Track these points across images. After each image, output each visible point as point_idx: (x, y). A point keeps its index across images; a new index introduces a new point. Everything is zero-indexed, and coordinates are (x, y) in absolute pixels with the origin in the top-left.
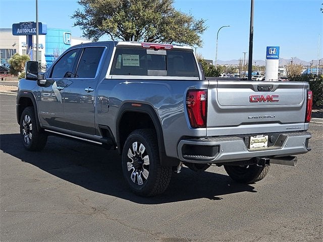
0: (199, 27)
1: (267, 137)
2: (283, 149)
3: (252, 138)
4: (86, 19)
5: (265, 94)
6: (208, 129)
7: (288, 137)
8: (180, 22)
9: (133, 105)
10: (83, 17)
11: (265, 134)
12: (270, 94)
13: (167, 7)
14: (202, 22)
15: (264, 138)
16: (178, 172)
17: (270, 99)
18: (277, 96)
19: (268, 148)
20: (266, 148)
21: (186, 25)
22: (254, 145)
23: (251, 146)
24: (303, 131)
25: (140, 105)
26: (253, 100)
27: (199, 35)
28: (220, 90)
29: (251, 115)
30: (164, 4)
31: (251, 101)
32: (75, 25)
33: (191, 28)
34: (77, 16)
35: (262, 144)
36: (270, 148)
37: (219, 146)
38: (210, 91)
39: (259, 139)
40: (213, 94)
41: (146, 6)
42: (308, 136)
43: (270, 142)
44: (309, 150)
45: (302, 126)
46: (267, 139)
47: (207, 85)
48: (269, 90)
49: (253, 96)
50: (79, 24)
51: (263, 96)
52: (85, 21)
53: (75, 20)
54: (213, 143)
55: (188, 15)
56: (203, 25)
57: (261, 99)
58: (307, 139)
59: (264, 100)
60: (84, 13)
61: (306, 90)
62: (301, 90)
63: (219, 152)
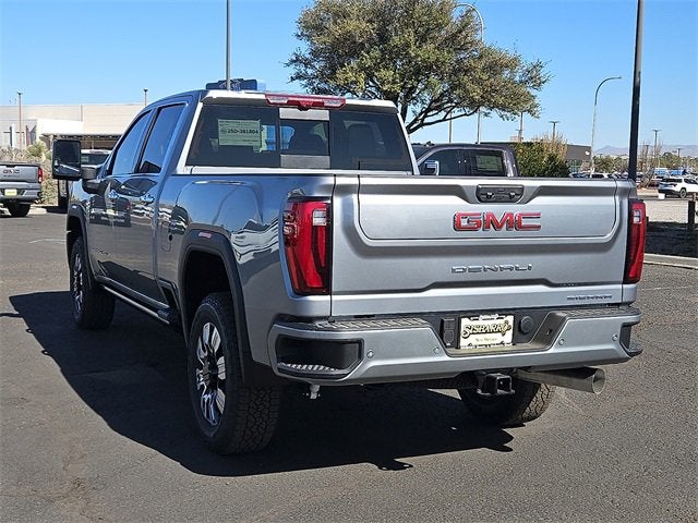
0: (534, 78)
1: (510, 319)
2: (552, 350)
3: (465, 322)
4: (313, 67)
5: (498, 210)
6: (335, 298)
7: (569, 322)
8: (494, 67)
9: (201, 234)
10: (307, 63)
11: (503, 312)
12: (515, 209)
13: (466, 37)
14: (537, 67)
15: (502, 321)
16: (314, 396)
17: (513, 223)
18: (538, 216)
19: (515, 348)
20: (510, 347)
21: (506, 73)
22: (473, 339)
23: (463, 342)
24: (618, 305)
25: (209, 236)
26: (464, 223)
27: (533, 92)
28: (366, 199)
29: (459, 264)
30: (460, 32)
31: (457, 227)
32: (292, 79)
33: (517, 79)
34: (295, 61)
35: (498, 338)
36: (519, 346)
37: (359, 342)
38: (338, 202)
39: (486, 323)
40: (347, 208)
41: (422, 39)
42: (630, 319)
43: (520, 333)
44: (632, 355)
45: (617, 291)
46: (511, 323)
47: (329, 186)
48: (511, 200)
49: (465, 216)
50: (299, 77)
51: (493, 216)
52: (310, 71)
53: (292, 70)
54: (347, 334)
55: (511, 55)
56: (543, 73)
57: (490, 222)
58: (627, 327)
59: (498, 227)
60: (308, 56)
61: (626, 202)
62: (609, 201)
63: (360, 357)
